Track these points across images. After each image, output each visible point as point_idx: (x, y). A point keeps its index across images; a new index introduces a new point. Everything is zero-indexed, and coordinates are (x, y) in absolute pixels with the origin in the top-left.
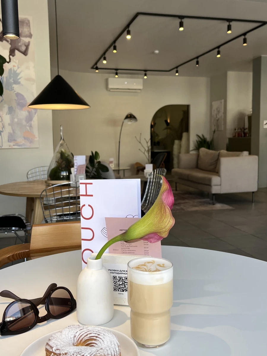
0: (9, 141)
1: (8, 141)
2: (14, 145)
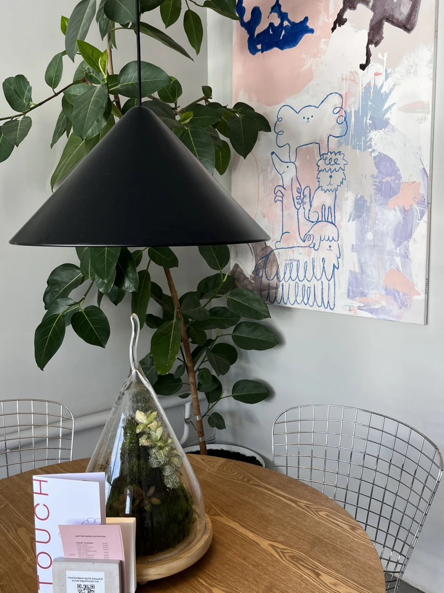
0: (350, 295)
1: (348, 296)
2: (360, 308)
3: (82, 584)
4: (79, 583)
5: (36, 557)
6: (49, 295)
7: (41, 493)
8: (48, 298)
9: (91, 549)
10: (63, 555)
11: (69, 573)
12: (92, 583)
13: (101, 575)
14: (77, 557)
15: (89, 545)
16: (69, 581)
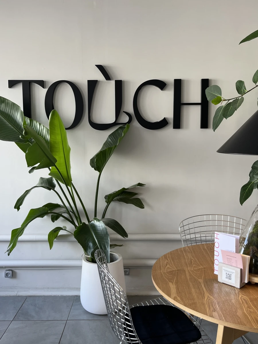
3: (228, 273)
4: (227, 272)
5: (214, 261)
6: (252, 173)
7: (217, 238)
8: (251, 175)
9: (231, 261)
10: (222, 262)
11: (223, 268)
12: (231, 274)
13: (234, 271)
14: (227, 263)
15: (231, 260)
16: (223, 271)
